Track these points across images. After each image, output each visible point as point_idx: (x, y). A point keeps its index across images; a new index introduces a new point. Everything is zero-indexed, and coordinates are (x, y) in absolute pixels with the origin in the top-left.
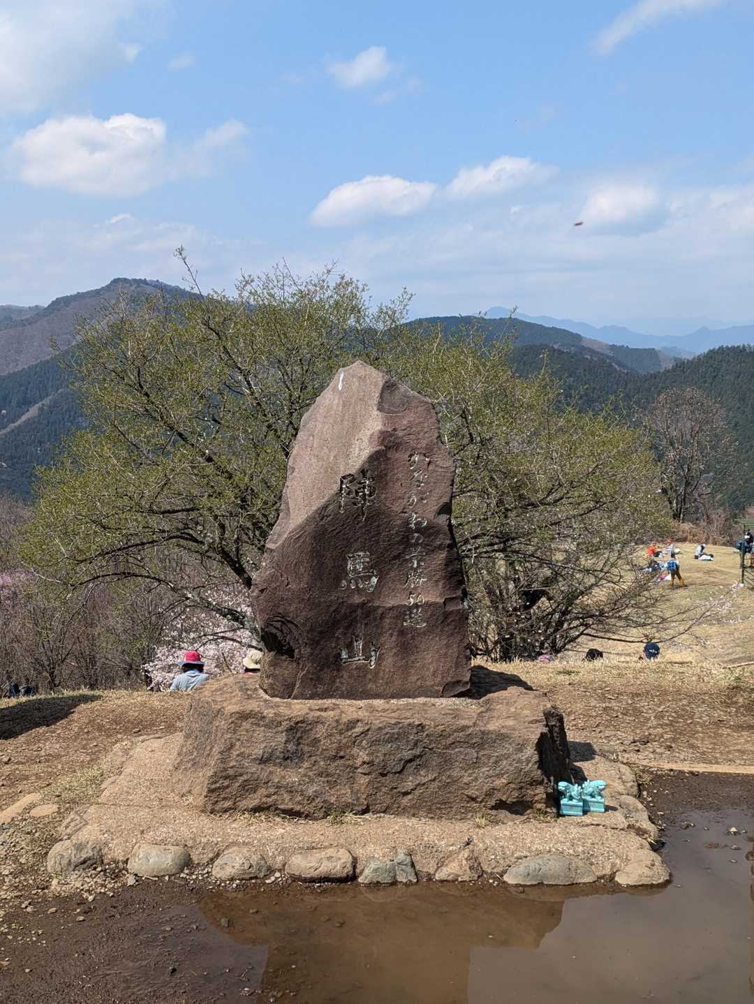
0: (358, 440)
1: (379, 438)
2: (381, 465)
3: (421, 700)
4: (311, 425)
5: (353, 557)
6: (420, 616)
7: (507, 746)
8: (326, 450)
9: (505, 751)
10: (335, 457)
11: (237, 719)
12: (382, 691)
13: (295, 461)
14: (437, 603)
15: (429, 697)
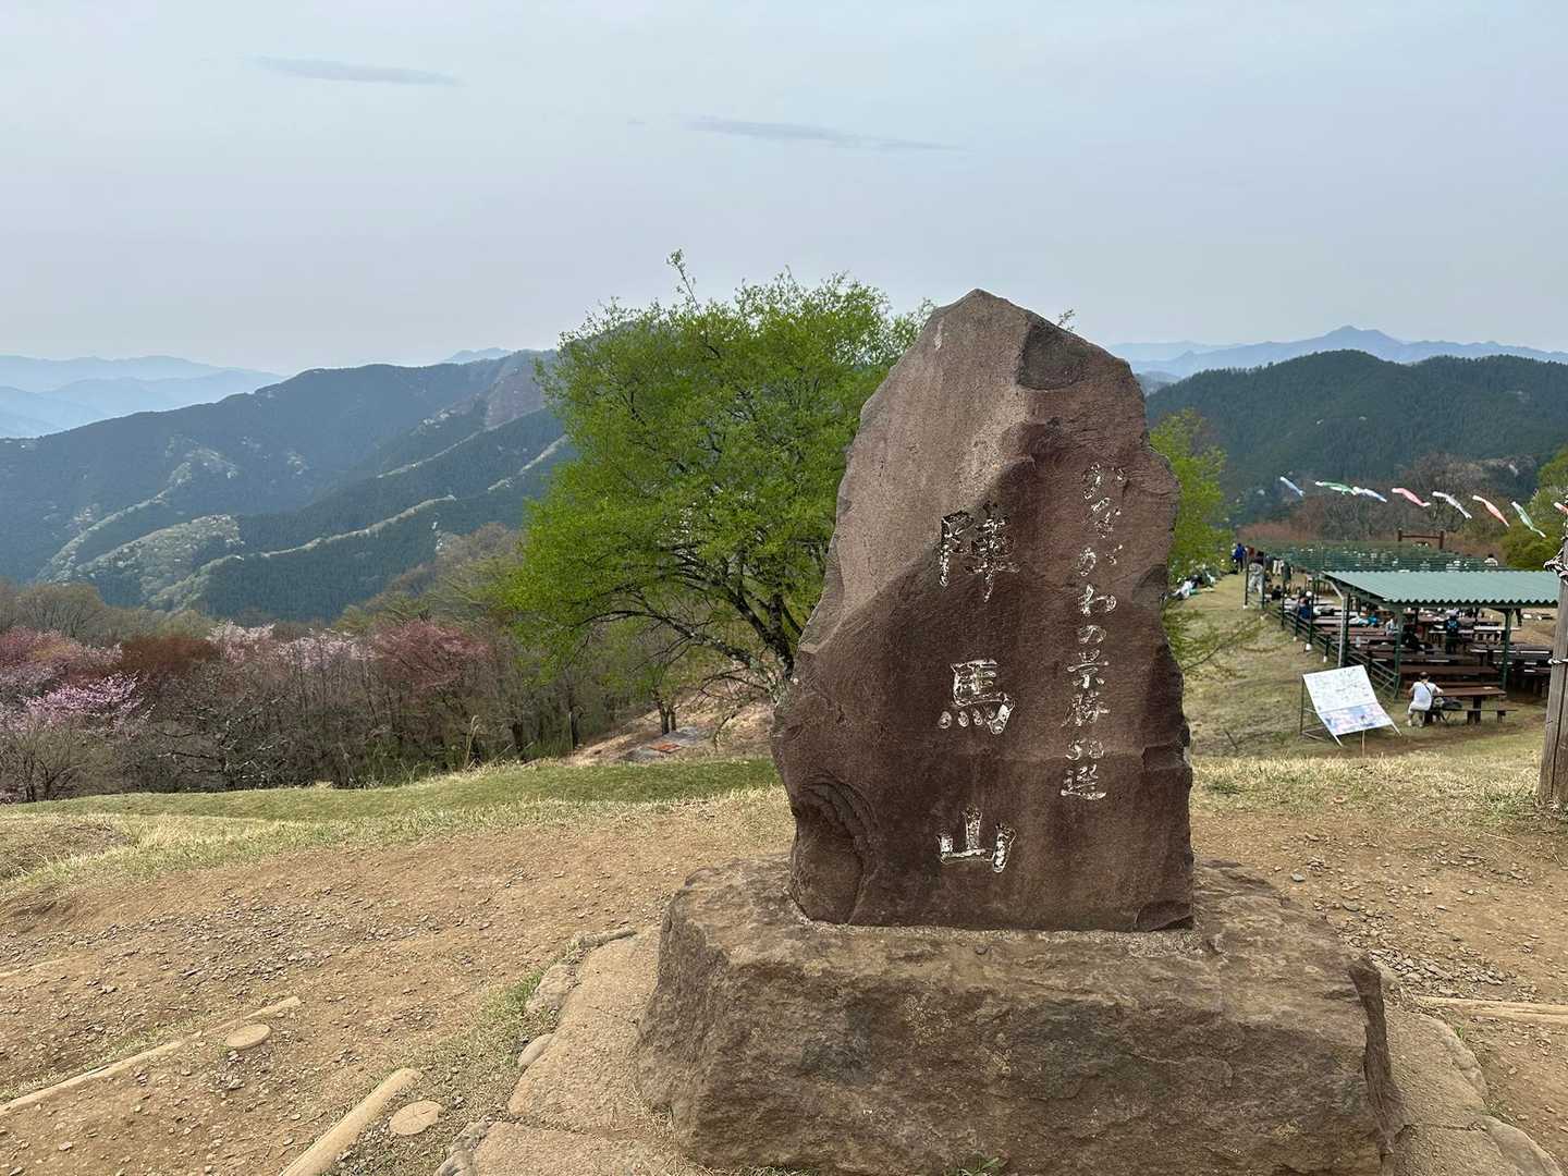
0: (976, 445)
1: (1020, 440)
2: (1024, 492)
3: (1097, 937)
4: (879, 420)
5: (965, 668)
6: (1094, 780)
7: (1296, 1056)
8: (911, 465)
9: (1293, 1069)
10: (930, 479)
11: (752, 979)
12: (1018, 915)
13: (850, 489)
14: (1129, 757)
15: (1110, 930)
